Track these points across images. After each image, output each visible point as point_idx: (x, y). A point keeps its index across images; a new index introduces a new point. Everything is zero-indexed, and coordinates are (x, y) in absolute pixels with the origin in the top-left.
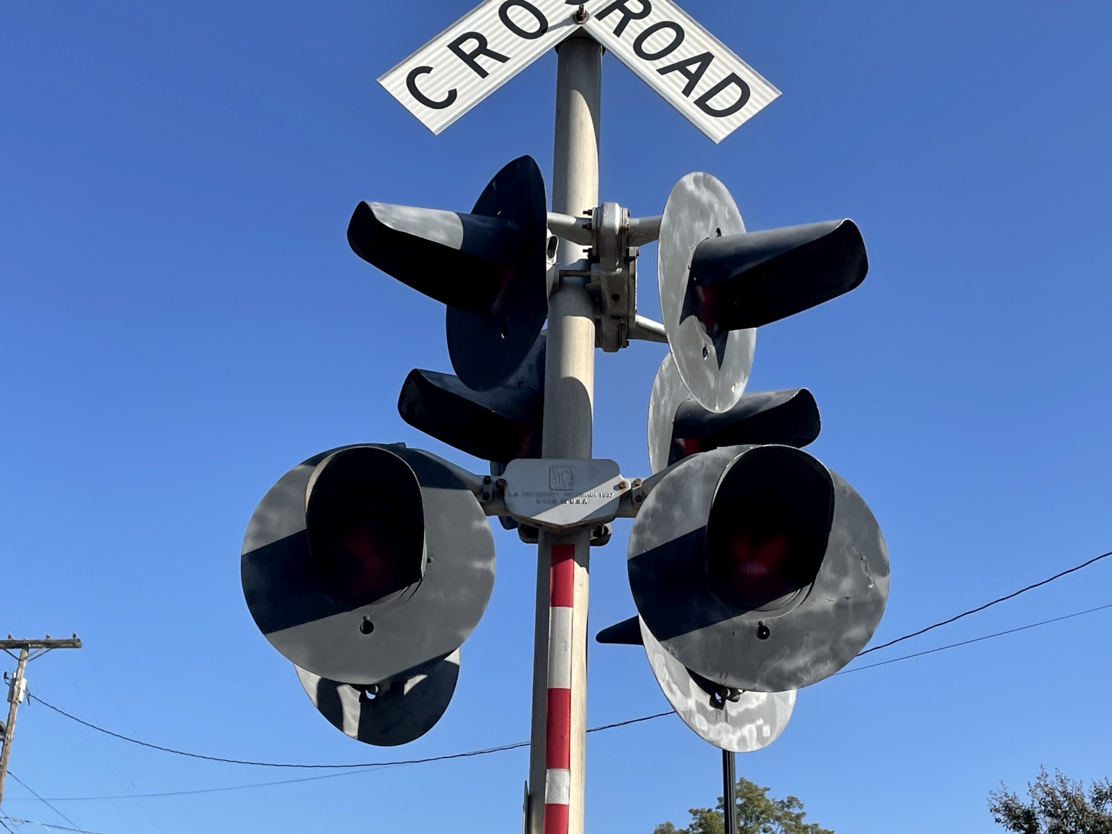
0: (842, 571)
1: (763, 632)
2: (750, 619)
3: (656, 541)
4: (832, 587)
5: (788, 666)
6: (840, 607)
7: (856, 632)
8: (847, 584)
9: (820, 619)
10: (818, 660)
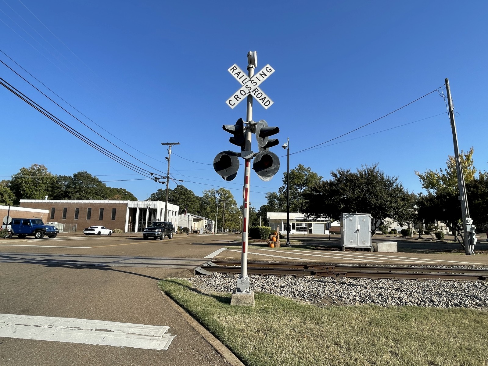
0: (275, 165)
1: (267, 171)
2: (265, 170)
3: (256, 162)
4: (274, 166)
5: (269, 175)
6: (275, 169)
7: (276, 171)
8: (276, 166)
9: (272, 170)
10: (272, 174)
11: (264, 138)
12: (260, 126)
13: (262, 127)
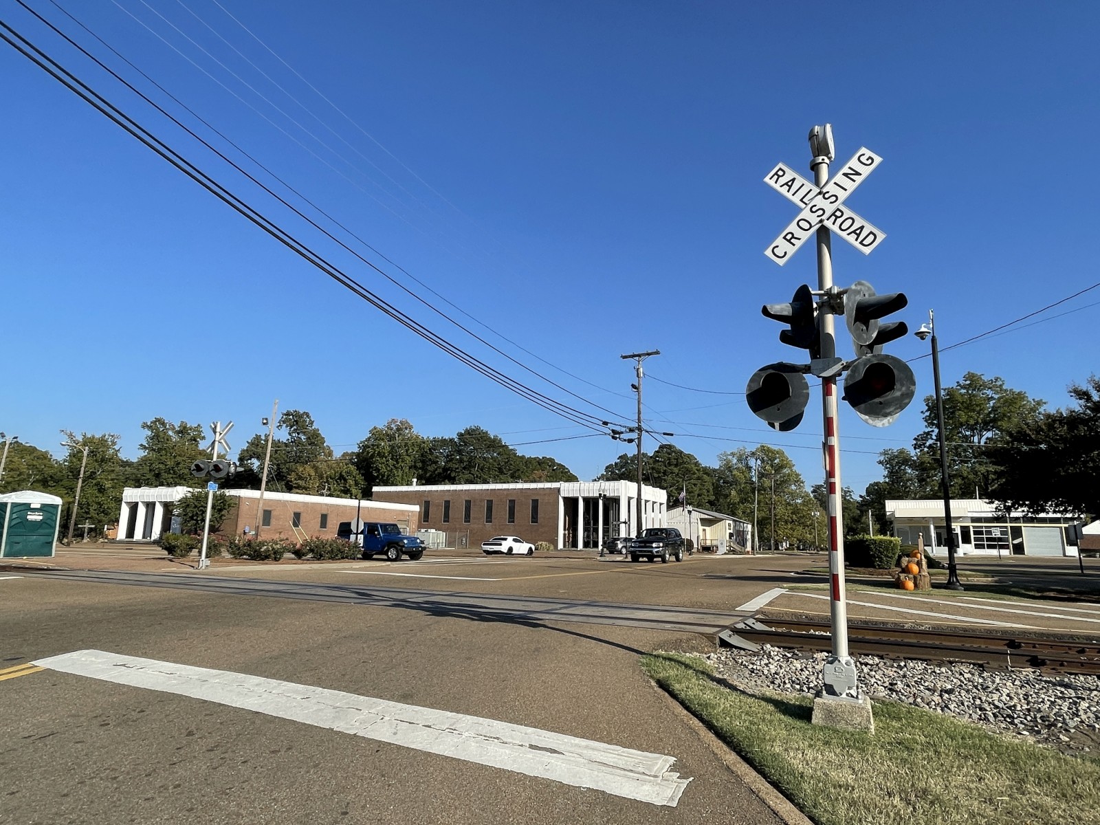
0: (902, 385)
1: (881, 403)
2: (877, 400)
3: (851, 383)
4: (900, 390)
5: (888, 411)
6: (902, 395)
7: (907, 401)
8: (904, 389)
9: (896, 399)
10: (895, 409)
11: (867, 324)
12: (855, 296)
13: (859, 298)
